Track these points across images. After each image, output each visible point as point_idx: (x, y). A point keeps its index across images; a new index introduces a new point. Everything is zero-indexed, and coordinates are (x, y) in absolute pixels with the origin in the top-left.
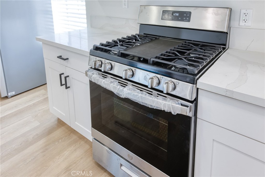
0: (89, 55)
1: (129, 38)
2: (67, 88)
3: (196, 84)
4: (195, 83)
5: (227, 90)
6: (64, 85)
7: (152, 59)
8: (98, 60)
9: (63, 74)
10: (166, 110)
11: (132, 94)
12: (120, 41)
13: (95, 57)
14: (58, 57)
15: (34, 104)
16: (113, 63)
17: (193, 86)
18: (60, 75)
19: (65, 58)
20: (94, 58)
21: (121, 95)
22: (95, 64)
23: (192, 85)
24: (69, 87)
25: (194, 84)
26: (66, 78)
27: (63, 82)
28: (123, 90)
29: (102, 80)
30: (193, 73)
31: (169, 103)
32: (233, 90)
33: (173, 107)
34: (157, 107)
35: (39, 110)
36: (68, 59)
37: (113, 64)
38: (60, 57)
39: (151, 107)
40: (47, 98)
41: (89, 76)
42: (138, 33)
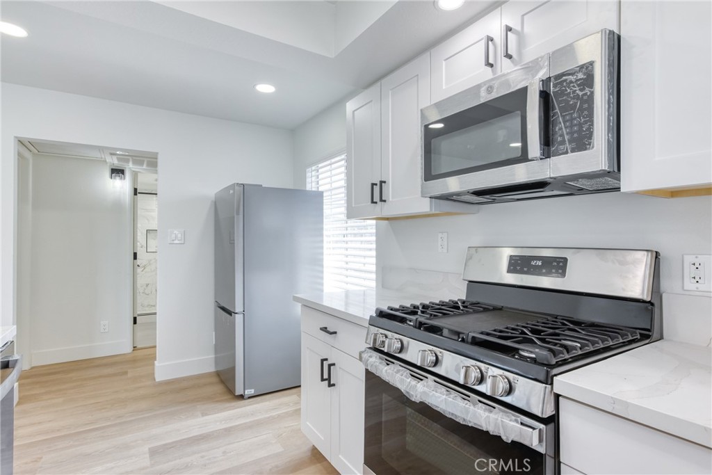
0: (367, 325)
1: (443, 304)
2: (330, 385)
3: (552, 384)
4: (550, 382)
5: (614, 401)
6: (326, 380)
7: (471, 335)
8: (382, 334)
9: (326, 360)
10: (493, 430)
11: (431, 394)
12: (425, 307)
13: (377, 329)
14: (321, 329)
15: (279, 415)
16: (405, 340)
17: (546, 387)
18: (323, 361)
19: (332, 331)
20: (374, 330)
21: (413, 395)
22: (375, 340)
23: (544, 385)
24: (334, 385)
25: (547, 384)
26: (330, 366)
27: (326, 376)
28: (416, 386)
29: (383, 367)
30: (545, 362)
31: (496, 417)
32: (628, 401)
33: (504, 427)
34: (475, 424)
35: (285, 427)
36: (335, 333)
37: (405, 343)
38: (324, 329)
39: (464, 423)
40: (300, 409)
41: (363, 359)
42: (464, 298)
